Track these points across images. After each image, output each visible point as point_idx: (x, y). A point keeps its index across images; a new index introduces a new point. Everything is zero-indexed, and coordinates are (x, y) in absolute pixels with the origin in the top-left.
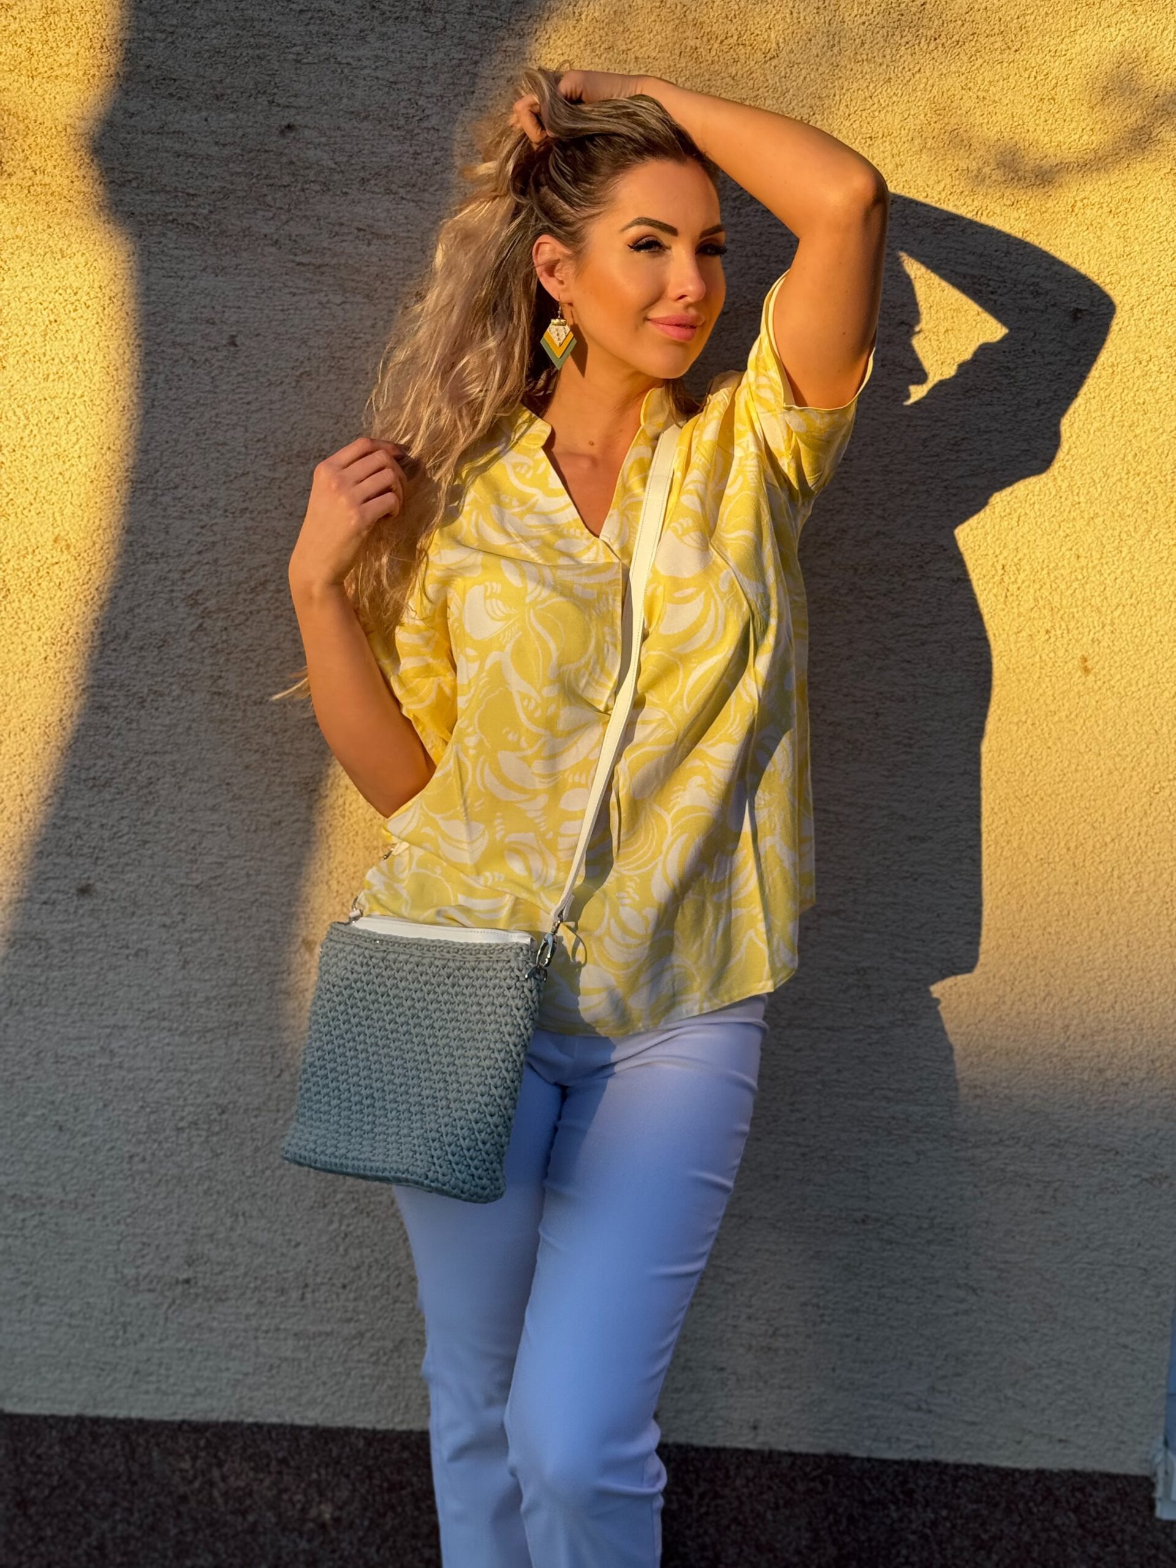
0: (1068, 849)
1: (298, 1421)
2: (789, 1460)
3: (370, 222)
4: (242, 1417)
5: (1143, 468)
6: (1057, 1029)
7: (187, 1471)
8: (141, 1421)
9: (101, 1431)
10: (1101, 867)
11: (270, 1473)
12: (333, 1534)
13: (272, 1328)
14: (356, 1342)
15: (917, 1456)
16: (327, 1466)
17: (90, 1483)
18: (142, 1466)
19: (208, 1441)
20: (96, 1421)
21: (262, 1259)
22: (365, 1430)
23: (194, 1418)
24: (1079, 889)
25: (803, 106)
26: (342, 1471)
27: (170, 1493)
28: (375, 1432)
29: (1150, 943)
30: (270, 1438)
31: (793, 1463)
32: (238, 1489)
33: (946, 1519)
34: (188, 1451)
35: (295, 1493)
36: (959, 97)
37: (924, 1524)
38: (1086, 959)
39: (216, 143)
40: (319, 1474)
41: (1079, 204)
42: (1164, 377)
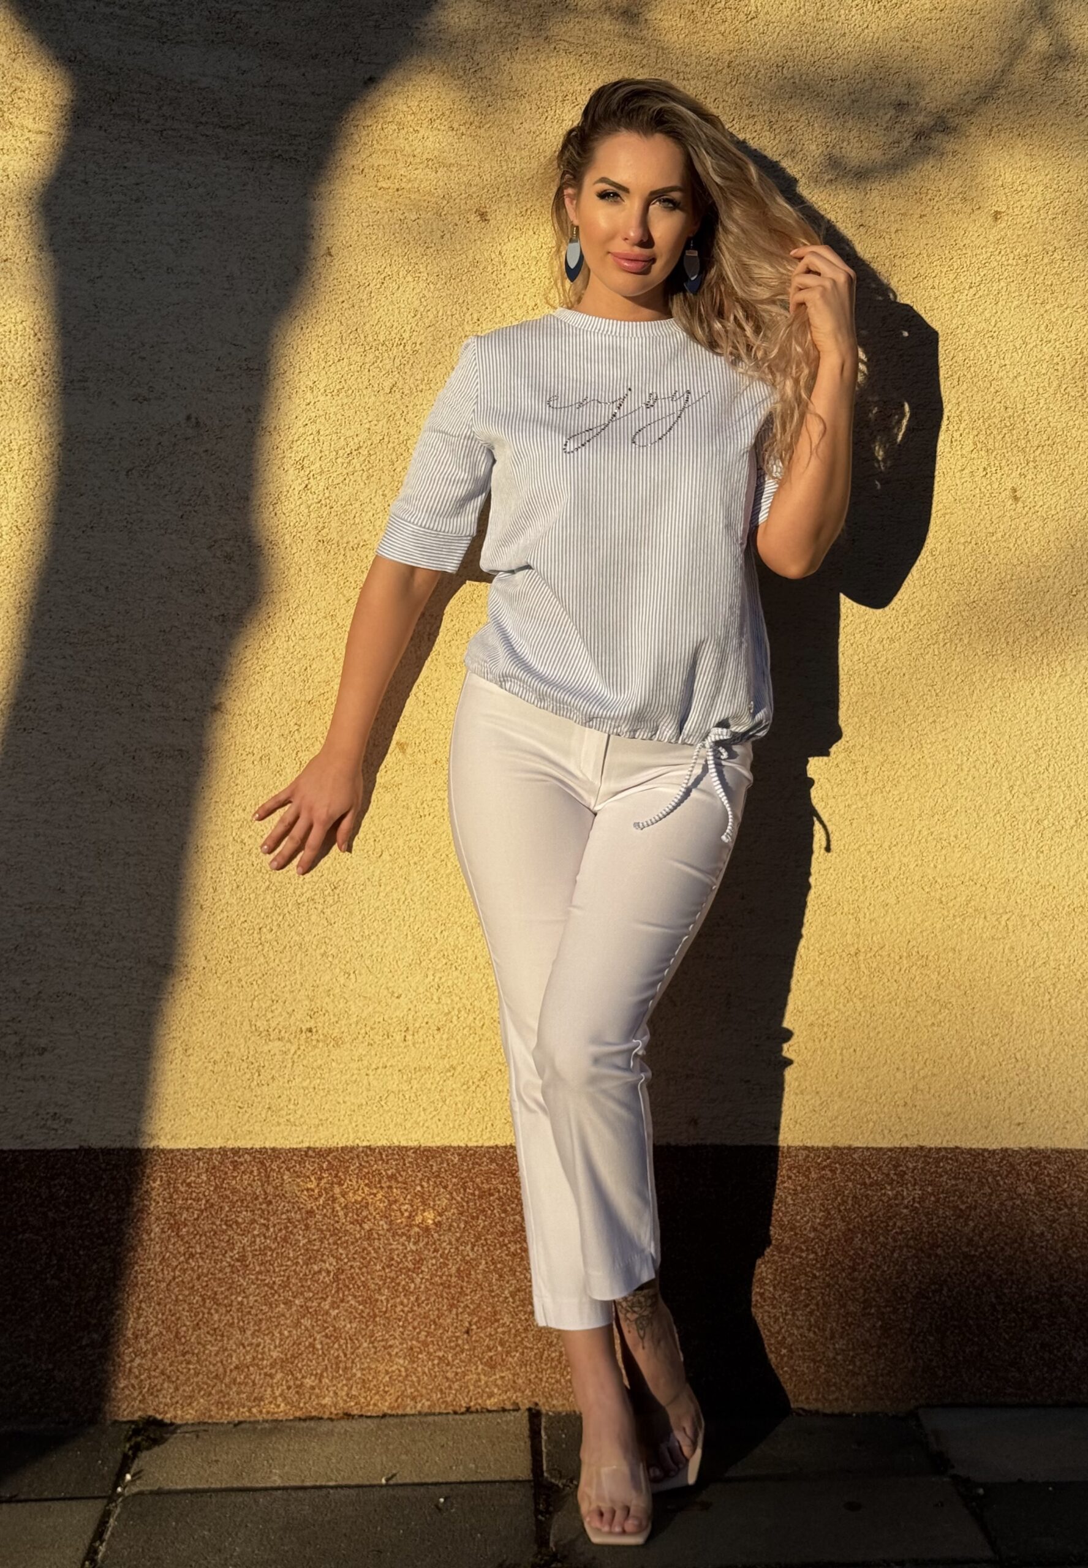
0: (1008, 643)
1: (404, 1143)
2: (805, 1153)
3: (436, 153)
4: (357, 1141)
5: (1053, 336)
6: (1004, 789)
7: (313, 1190)
8: (274, 1150)
9: (242, 1160)
10: (1033, 657)
11: (382, 1188)
12: (436, 1236)
13: (381, 1065)
14: (449, 1074)
15: (906, 1144)
16: (429, 1179)
17: (233, 1204)
18: (276, 1188)
19: (330, 1163)
20: (236, 1151)
21: (370, 1009)
22: (459, 1147)
23: (318, 1145)
24: (1017, 675)
25: (778, 56)
26: (441, 1182)
27: (299, 1209)
28: (467, 1149)
29: (1074, 716)
30: (382, 1159)
31: (808, 1156)
32: (356, 1201)
33: (932, 1194)
34: (313, 1173)
35: (403, 1204)
36: (898, 47)
37: (914, 1199)
38: (1024, 733)
39: (313, 93)
40: (422, 1187)
41: (995, 129)
42: (1066, 264)
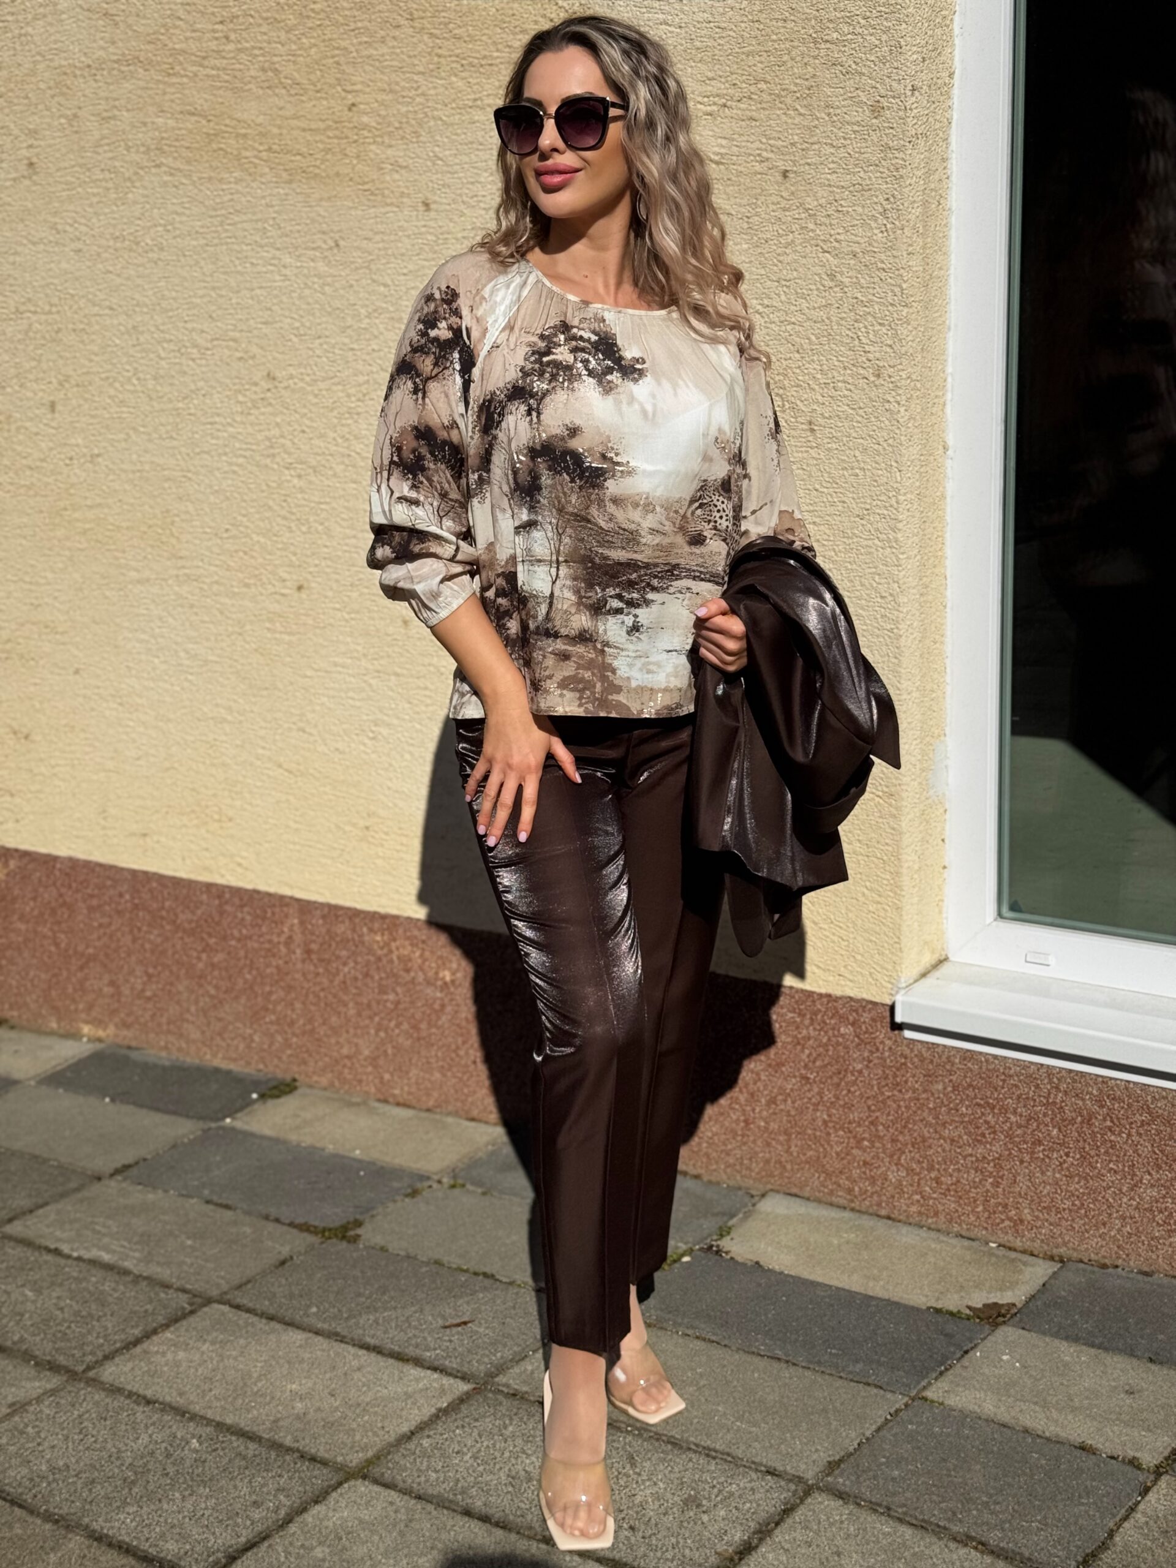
7: (380, 942)
8: (355, 909)
9: (338, 913)
12: (452, 989)
15: (754, 977)
17: (337, 943)
18: (359, 936)
19: (387, 925)
20: (335, 907)
23: (378, 910)
27: (373, 954)
32: (404, 956)
34: (379, 930)
